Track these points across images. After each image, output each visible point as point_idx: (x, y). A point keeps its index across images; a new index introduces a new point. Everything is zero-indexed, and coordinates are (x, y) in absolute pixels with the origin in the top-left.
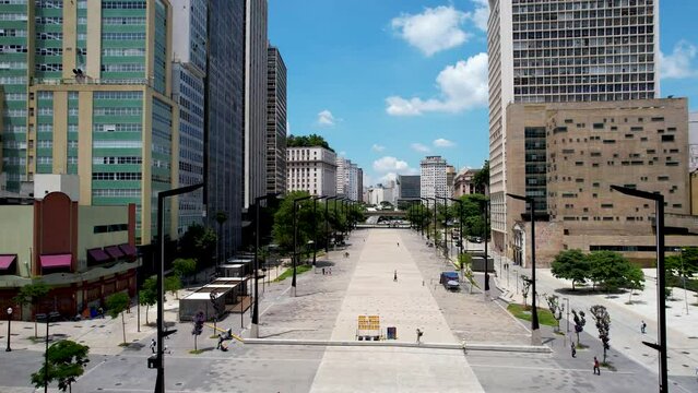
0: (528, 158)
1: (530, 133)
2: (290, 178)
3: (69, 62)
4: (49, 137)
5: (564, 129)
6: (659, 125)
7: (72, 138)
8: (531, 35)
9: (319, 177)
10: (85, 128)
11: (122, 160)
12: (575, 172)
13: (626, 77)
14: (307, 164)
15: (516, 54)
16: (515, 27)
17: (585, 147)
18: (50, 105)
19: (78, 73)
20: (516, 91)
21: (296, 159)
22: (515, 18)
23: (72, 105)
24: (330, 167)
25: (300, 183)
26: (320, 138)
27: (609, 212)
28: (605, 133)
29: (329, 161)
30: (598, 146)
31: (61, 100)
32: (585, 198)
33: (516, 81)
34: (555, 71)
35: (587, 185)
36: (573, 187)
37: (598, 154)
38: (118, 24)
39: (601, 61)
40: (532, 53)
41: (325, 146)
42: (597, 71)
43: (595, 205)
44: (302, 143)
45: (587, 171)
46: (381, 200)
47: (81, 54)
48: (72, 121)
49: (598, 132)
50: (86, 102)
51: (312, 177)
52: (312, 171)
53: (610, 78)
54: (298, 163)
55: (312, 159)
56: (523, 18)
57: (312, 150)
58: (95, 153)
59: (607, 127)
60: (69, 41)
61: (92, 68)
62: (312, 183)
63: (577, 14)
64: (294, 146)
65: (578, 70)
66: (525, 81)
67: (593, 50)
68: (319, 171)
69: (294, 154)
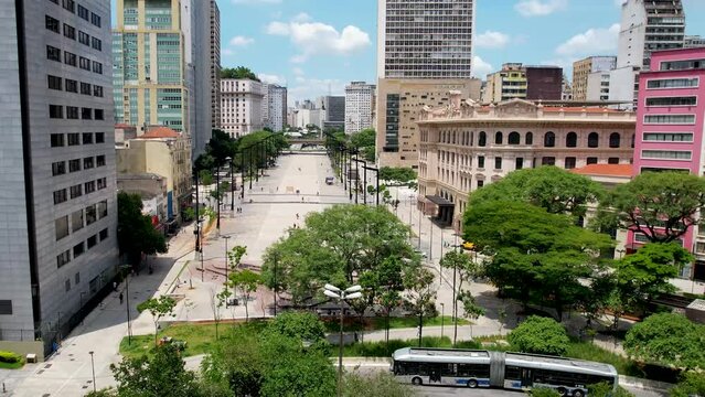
0: (388, 112)
1: (389, 97)
2: (225, 108)
3: (142, 74)
4: (136, 111)
5: (406, 98)
7: (147, 112)
8: (397, 31)
9: (247, 107)
10: (153, 107)
11: (172, 122)
12: (410, 123)
13: (454, 61)
14: (236, 95)
15: (387, 43)
16: (387, 25)
17: (416, 109)
18: (136, 95)
19: (148, 79)
20: (387, 68)
21: (230, 90)
22: (388, 18)
23: (147, 95)
24: (257, 97)
25: (230, 113)
26: (247, 70)
28: (428, 101)
29: (257, 91)
31: (141, 93)
32: (415, 139)
33: (387, 61)
34: (411, 55)
35: (416, 131)
36: (408, 132)
38: (165, 53)
39: (440, 49)
40: (397, 43)
41: (252, 77)
42: (436, 56)
44: (231, 75)
47: (147, 69)
48: (147, 103)
49: (424, 101)
50: (153, 94)
51: (241, 108)
52: (241, 103)
53: (444, 61)
54: (228, 94)
55: (240, 90)
56: (393, 18)
57: (241, 82)
58: (159, 119)
59: (429, 97)
60: (141, 62)
61: (154, 76)
62: (241, 113)
63: (426, 18)
64: (224, 78)
65: (426, 55)
66: (392, 61)
67: (435, 43)
68: (247, 103)
69: (224, 86)
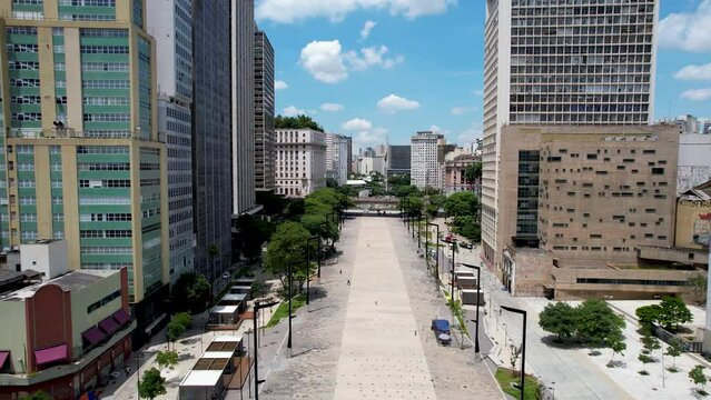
0: (521, 180)
1: (524, 155)
2: (278, 160)
3: (48, 110)
4: (32, 194)
5: (558, 159)
6: (650, 158)
7: (56, 194)
8: (529, 50)
9: (308, 161)
10: (70, 184)
11: (110, 217)
12: (567, 202)
13: (621, 98)
14: (296, 147)
15: (513, 69)
16: (513, 41)
17: (577, 177)
18: (30, 160)
19: (59, 125)
20: (512, 108)
21: (284, 141)
22: (514, 31)
23: (55, 160)
24: (319, 148)
25: (289, 166)
26: (308, 119)
27: (597, 243)
28: (598, 164)
29: (318, 142)
30: (590, 177)
31: (42, 155)
32: (575, 229)
33: (513, 98)
34: (552, 88)
35: (577, 215)
36: (564, 217)
37: (590, 185)
38: (99, 70)
39: (598, 79)
40: (529, 69)
41: (314, 127)
42: (593, 90)
43: (584, 235)
44: (290, 124)
45: (578, 202)
46: (370, 169)
47: (61, 102)
48: (56, 177)
49: (591, 163)
50: (69, 156)
51: (300, 160)
52: (301, 154)
53: (605, 98)
54: (286, 146)
55: (300, 141)
56: (522, 31)
57: (301, 132)
58: (82, 210)
59: (601, 157)
60: (47, 90)
61: (74, 119)
62: (300, 166)
63: (577, 30)
64: (282, 128)
65: (575, 88)
66: (521, 98)
67: (591, 69)
68: (308, 154)
69: (282, 136)
